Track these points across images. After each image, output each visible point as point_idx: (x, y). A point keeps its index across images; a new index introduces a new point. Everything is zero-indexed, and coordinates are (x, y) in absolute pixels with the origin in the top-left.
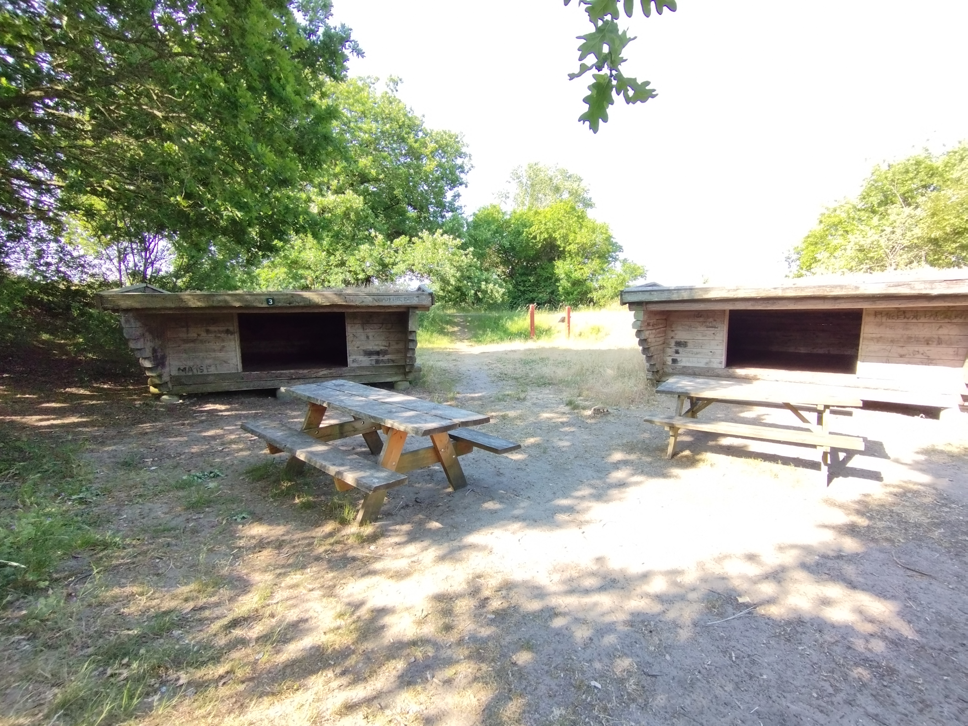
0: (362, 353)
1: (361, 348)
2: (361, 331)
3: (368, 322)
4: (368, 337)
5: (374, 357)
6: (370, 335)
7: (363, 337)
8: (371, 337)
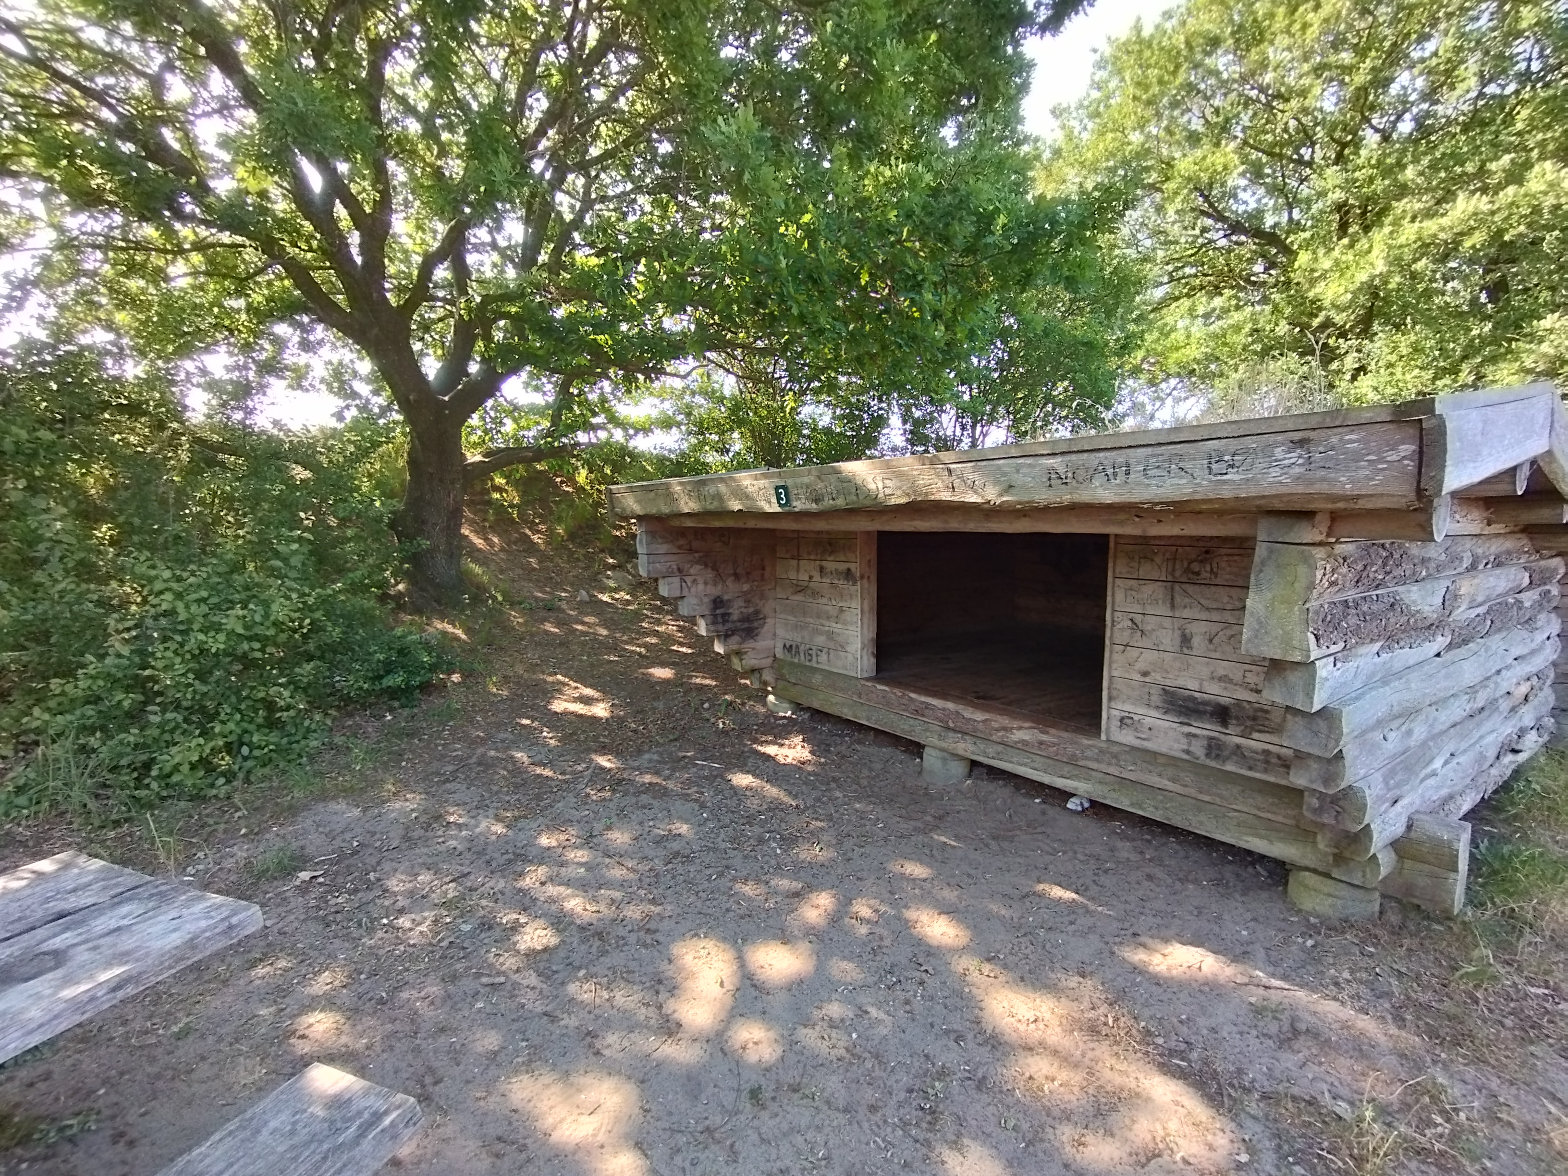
0: (1156, 699)
1: (1157, 677)
2: (1163, 609)
3: (1192, 578)
4: (1186, 640)
5: (1206, 729)
6: (1198, 630)
7: (1168, 639)
8: (1196, 641)
